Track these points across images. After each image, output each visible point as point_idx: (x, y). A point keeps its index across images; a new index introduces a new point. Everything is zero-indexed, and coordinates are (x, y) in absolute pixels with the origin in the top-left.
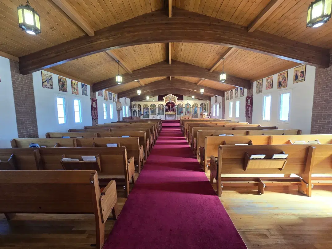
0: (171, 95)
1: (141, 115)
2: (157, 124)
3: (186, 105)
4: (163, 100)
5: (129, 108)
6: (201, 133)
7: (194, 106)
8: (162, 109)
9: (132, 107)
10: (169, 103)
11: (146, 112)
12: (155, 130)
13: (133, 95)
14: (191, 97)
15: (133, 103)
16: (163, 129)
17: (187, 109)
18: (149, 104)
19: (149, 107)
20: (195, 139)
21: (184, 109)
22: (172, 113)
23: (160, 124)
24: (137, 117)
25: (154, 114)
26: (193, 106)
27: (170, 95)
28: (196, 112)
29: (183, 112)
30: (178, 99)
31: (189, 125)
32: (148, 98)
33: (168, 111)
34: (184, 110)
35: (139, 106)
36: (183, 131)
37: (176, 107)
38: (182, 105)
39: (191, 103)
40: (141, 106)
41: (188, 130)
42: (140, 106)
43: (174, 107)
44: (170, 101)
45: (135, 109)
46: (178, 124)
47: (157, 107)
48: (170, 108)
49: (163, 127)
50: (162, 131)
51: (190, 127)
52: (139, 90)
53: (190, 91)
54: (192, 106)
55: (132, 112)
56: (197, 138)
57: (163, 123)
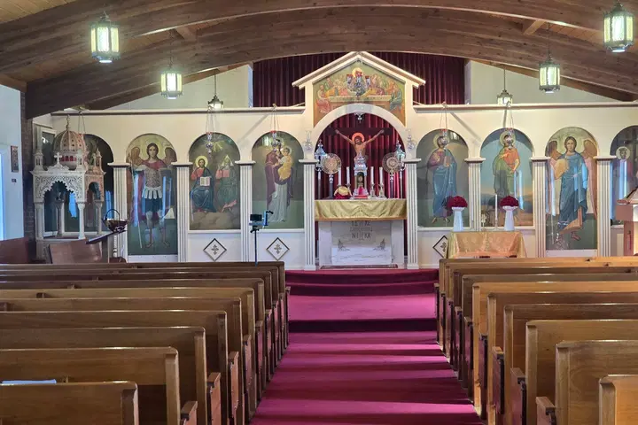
0: (367, 57)
1: (116, 227)
2: (251, 298)
3: (495, 144)
4: (298, 96)
5: (15, 168)
6: (583, 357)
7: (561, 149)
8: (284, 173)
9: (39, 156)
10: (347, 124)
11: (155, 204)
12: (235, 346)
13: (49, 63)
14: (536, 75)
15: (42, 121)
16: (303, 345)
17: (502, 179)
18: (179, 133)
19: (183, 158)
20: (542, 403)
21: (474, 173)
22: (373, 206)
23: (271, 297)
24: (76, 245)
25: (222, 217)
26: (551, 148)
27: (358, 63)
28: (574, 204)
29: (462, 203)
30: (421, 96)
31: (503, 301)
32: (171, 81)
33: (343, 191)
34: (477, 187)
35: (91, 150)
36: (460, 360)
37: (410, 155)
38: (461, 140)
39: (539, 125)
40: (108, 154)
41: (499, 343)
42: (100, 149)
43: (391, 163)
44: (359, 109)
45: (59, 173)
46: (424, 306)
47: (246, 156)
48: (360, 166)
49: (298, 327)
50: (286, 361)
51: (509, 321)
52: (103, 22)
53: (520, 25)
54: (539, 153)
55: (39, 198)
56: (552, 398)
57: (296, 291)
